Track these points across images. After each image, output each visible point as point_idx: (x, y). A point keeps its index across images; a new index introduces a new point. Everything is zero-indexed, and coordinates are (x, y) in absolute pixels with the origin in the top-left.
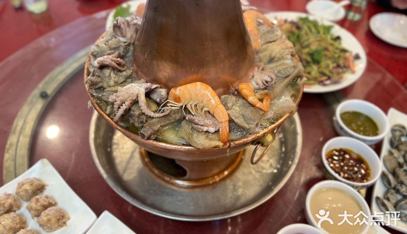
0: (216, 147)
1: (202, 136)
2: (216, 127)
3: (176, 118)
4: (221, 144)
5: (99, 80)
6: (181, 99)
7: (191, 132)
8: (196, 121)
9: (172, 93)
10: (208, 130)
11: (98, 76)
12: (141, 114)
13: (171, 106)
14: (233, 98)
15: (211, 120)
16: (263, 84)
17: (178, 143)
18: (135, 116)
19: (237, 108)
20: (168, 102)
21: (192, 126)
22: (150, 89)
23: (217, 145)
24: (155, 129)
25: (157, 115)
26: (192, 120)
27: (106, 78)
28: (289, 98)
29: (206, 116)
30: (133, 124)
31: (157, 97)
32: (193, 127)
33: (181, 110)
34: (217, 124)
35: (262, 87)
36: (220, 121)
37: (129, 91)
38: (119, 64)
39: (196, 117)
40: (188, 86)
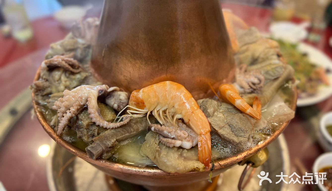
0: (194, 170)
1: (173, 153)
2: (192, 141)
3: (138, 129)
4: (200, 166)
5: (47, 84)
6: (146, 104)
7: (157, 148)
8: (165, 132)
9: (133, 96)
10: (181, 145)
11: (45, 80)
12: (91, 125)
13: (133, 113)
14: (214, 102)
15: (185, 131)
16: (250, 86)
17: (140, 164)
18: (83, 128)
19: (221, 115)
20: (128, 109)
21: (160, 140)
22: (105, 92)
23: (195, 167)
24: (109, 144)
25: (112, 125)
26: (159, 131)
27: (55, 81)
28: (283, 104)
29: (178, 125)
30: (80, 137)
31: (114, 102)
32: (162, 142)
33: (145, 118)
34: (193, 137)
35: (248, 91)
36: (198, 132)
37: (77, 94)
38: (73, 66)
39: (165, 127)
40: (155, 86)
